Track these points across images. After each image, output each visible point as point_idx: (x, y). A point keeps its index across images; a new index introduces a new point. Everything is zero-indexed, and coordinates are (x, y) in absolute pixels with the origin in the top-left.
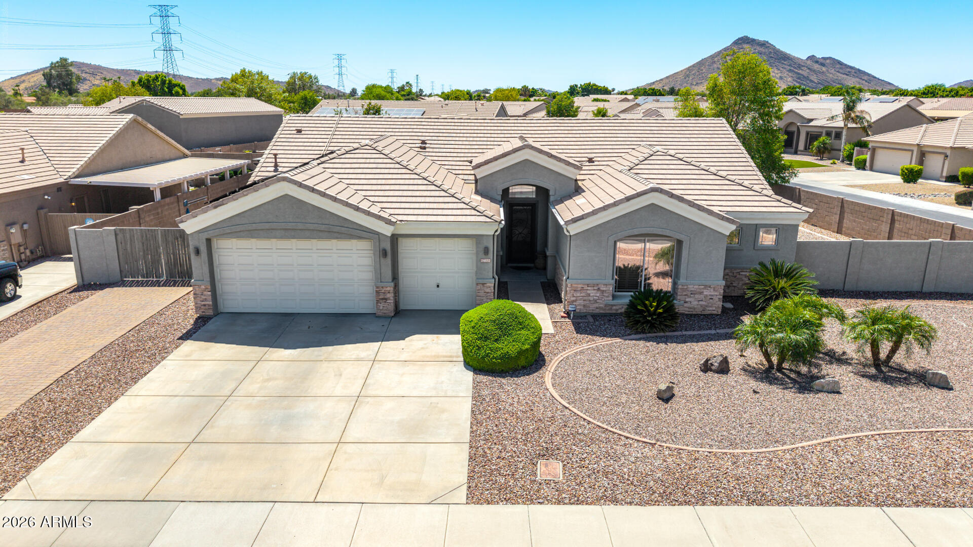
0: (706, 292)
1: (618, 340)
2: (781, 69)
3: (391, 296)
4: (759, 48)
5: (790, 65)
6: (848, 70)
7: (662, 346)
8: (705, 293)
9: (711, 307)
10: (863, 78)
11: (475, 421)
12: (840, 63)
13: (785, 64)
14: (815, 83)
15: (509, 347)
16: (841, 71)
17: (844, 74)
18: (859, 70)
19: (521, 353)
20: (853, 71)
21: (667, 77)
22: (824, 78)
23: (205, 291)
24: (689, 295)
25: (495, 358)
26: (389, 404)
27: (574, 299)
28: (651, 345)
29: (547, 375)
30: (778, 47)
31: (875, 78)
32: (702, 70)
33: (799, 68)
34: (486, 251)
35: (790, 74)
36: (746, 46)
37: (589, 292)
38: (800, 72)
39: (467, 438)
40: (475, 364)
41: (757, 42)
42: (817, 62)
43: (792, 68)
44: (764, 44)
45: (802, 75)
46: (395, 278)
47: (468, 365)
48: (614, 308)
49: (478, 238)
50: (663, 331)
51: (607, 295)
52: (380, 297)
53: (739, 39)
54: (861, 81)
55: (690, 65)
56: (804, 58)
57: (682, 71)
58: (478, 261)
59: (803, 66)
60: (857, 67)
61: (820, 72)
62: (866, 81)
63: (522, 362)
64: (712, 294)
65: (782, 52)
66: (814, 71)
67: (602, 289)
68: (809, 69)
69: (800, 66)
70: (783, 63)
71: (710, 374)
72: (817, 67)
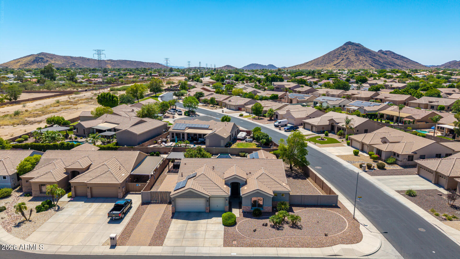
0: (269, 208)
1: (250, 219)
2: (366, 56)
3: (208, 209)
4: (356, 47)
6: (397, 56)
7: (258, 220)
9: (270, 210)
10: (404, 60)
11: (224, 235)
12: (394, 53)
13: (368, 54)
14: (382, 63)
15: (230, 221)
16: (394, 57)
18: (403, 57)
19: (232, 223)
20: (400, 57)
21: (314, 60)
22: (386, 60)
23: (174, 208)
24: (265, 208)
26: (211, 232)
27: (244, 209)
28: (256, 220)
29: (237, 227)
30: (365, 46)
31: (410, 60)
32: (330, 57)
33: (375, 56)
34: (227, 200)
35: (370, 59)
36: (350, 46)
37: (246, 208)
39: (223, 238)
40: (224, 224)
41: (355, 44)
42: (383, 53)
43: (371, 56)
44: (358, 45)
45: (375, 59)
46: (209, 205)
47: (223, 225)
48: (251, 211)
49: (225, 197)
51: (250, 208)
52: (206, 209)
53: (347, 43)
54: (403, 62)
55: (324, 54)
56: (377, 51)
57: (321, 57)
58: (225, 202)
59: (376, 55)
60: (402, 55)
61: (384, 58)
62: (406, 62)
63: (232, 224)
65: (366, 48)
66: (381, 57)
68: (379, 56)
69: (375, 55)
70: (367, 54)
71: (264, 226)
72: (382, 55)
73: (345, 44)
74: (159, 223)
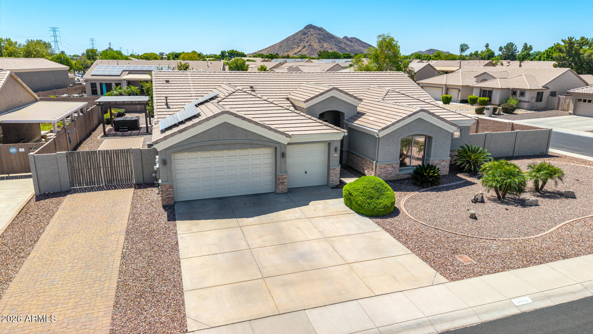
0: (442, 164)
1: (417, 193)
2: (331, 43)
3: (286, 180)
4: (318, 32)
5: (335, 42)
6: (364, 45)
9: (444, 171)
14: (348, 51)
16: (361, 45)
17: (362, 47)
21: (270, 47)
22: (353, 49)
23: (169, 188)
25: (380, 208)
27: (380, 173)
32: (289, 43)
34: (335, 149)
35: (335, 46)
36: (311, 30)
37: (388, 168)
38: (340, 45)
39: (409, 251)
41: (317, 28)
42: (348, 40)
44: (321, 29)
45: (342, 47)
48: (400, 176)
50: (437, 185)
51: (396, 169)
52: (280, 182)
53: (307, 26)
55: (282, 40)
56: (342, 38)
57: (277, 44)
58: (330, 156)
59: (342, 42)
61: (350, 46)
64: (445, 164)
65: (330, 34)
66: (347, 45)
67: (394, 166)
68: (345, 44)
69: (340, 42)
70: (331, 40)
71: (479, 204)
72: (348, 42)
73: (305, 28)
74: (126, 239)
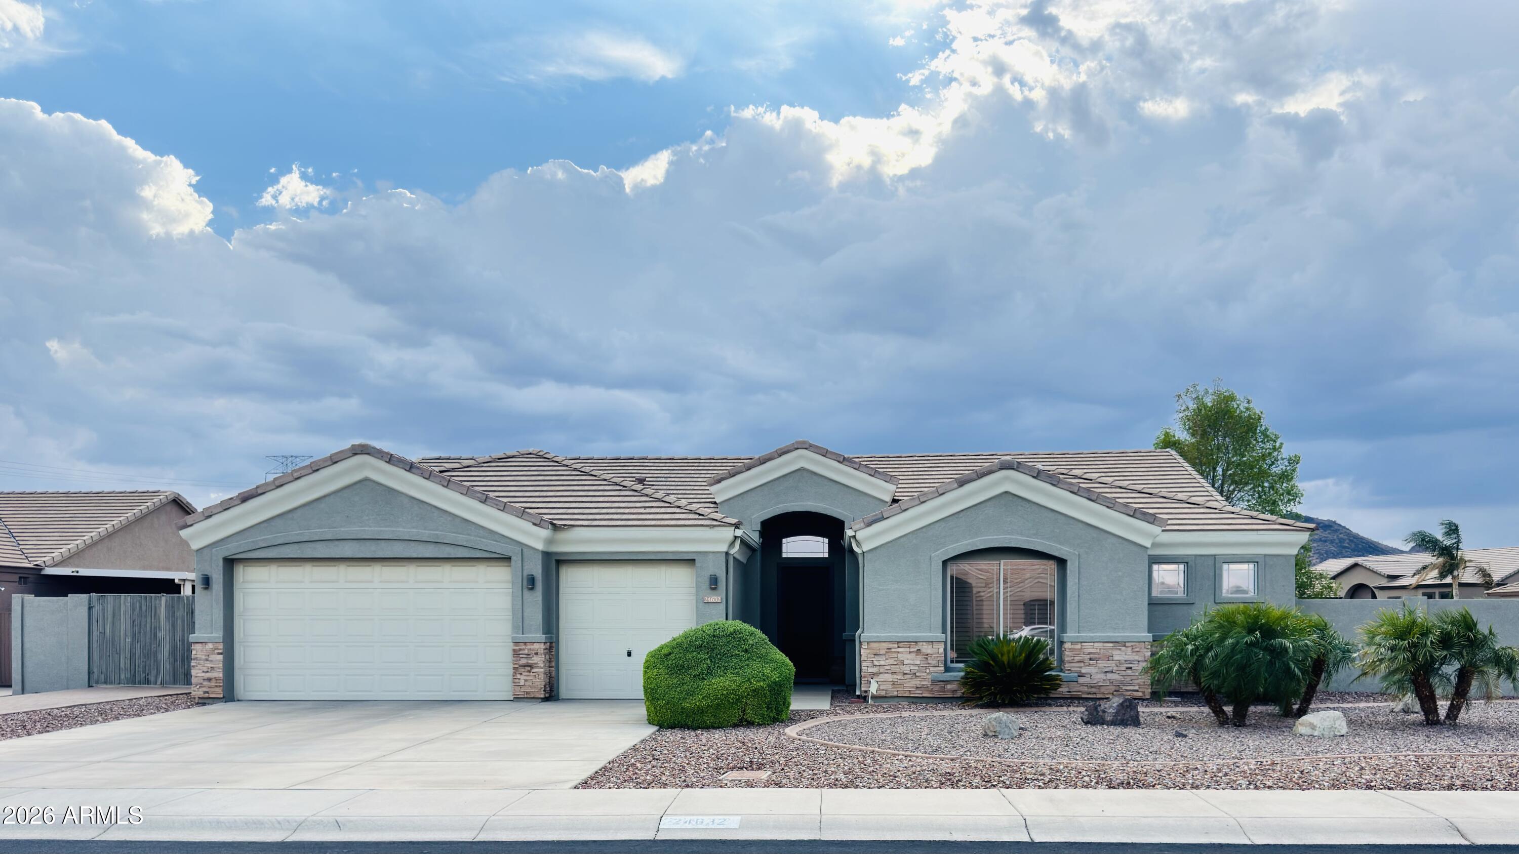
0: (1119, 655)
3: (541, 660)
8: (1116, 658)
9: (1131, 685)
23: (213, 653)
24: (1087, 661)
27: (875, 670)
29: (792, 728)
34: (713, 583)
37: (901, 657)
48: (949, 686)
49: (698, 560)
51: (934, 662)
52: (520, 662)
58: (700, 601)
64: (1131, 658)
67: (924, 650)
